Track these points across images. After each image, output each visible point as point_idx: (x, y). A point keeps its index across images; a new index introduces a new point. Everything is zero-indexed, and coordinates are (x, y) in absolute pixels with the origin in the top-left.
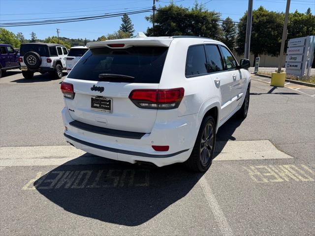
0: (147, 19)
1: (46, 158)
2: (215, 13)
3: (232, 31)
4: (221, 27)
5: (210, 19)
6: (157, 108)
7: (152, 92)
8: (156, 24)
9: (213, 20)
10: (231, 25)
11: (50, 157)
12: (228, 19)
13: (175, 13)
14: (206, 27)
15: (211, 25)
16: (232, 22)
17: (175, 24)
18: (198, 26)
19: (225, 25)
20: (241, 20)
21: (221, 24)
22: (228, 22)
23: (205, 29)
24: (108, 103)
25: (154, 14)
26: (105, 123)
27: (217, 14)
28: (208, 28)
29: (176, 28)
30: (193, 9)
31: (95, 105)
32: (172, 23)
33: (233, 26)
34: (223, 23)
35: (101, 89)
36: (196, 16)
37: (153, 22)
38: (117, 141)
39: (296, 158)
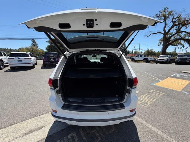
1: (26, 134)
8: (51, 44)
11: (30, 132)
32: (58, 44)
37: (50, 43)
38: (108, 114)
39: (140, 92)
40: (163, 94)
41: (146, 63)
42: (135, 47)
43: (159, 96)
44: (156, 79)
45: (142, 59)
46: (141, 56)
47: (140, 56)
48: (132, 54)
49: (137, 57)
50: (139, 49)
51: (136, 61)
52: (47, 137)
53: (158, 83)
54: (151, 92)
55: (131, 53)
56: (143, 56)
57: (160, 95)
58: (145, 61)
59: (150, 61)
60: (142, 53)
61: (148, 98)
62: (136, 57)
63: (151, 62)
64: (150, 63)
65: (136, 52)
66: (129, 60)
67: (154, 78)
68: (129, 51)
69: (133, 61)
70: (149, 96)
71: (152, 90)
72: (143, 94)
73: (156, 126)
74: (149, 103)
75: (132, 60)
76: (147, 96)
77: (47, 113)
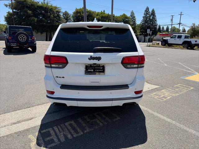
0: (6, 6)
1: (15, 123)
2: (58, 7)
3: (69, 20)
4: (62, 16)
5: (55, 11)
6: (137, 68)
7: (135, 57)
8: (14, 10)
9: (57, 12)
10: (69, 16)
12: (66, 12)
13: (30, 4)
14: (53, 16)
15: (56, 15)
16: (69, 14)
17: (30, 12)
18: (47, 15)
19: (64, 16)
20: (74, 13)
21: (62, 14)
22: (66, 14)
23: (53, 17)
24: (102, 68)
25: (12, 3)
26: (99, 82)
27: (59, 8)
28: (54, 17)
29: (31, 15)
30: (42, 3)
31: (89, 70)
32: (28, 11)
33: (69, 17)
34: (63, 14)
35: (99, 59)
36: (46, 8)
37: (12, 9)
38: (111, 93)
39: (162, 86)
40: (192, 88)
41: (188, 49)
42: (172, 20)
43: (185, 91)
44: (192, 71)
45: (180, 41)
46: (180, 37)
47: (178, 36)
48: (167, 33)
49: (173, 39)
50: (180, 24)
51: (170, 45)
52: (41, 125)
53: (191, 77)
54: (176, 87)
55: (164, 31)
56: (183, 37)
57: (187, 89)
58: (186, 45)
59: (194, 47)
60: (184, 31)
61: (170, 92)
62: (171, 38)
63: (196, 47)
64: (194, 49)
65: (174, 30)
66: (159, 44)
67: (189, 70)
68: (161, 27)
69: (165, 45)
70: (172, 91)
71: (179, 85)
72: (165, 89)
73: (168, 117)
74: (169, 98)
75: (164, 43)
76: (169, 90)
77: (33, 106)
